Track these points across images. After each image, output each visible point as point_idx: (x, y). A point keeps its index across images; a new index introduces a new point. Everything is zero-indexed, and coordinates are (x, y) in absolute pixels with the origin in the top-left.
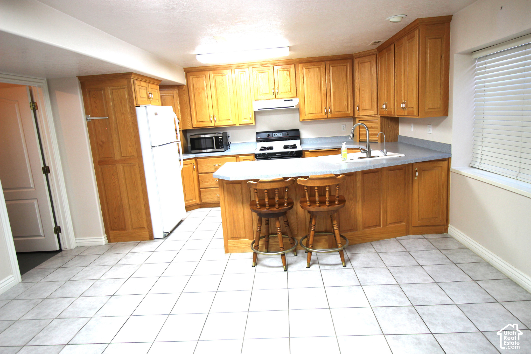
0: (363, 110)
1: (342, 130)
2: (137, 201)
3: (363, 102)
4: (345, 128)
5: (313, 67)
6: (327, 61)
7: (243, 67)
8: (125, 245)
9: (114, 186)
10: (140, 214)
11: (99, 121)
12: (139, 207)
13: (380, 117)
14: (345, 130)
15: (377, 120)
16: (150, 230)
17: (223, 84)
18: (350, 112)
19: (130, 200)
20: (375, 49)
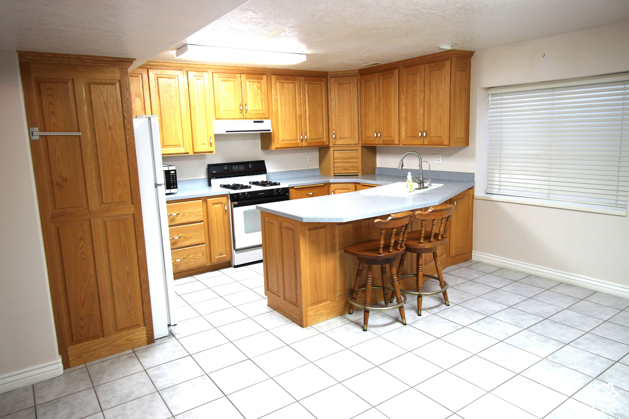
0: (340, 138)
1: (308, 162)
2: (128, 281)
3: (340, 130)
4: (311, 159)
5: (287, 81)
6: (302, 76)
7: (200, 70)
8: (112, 363)
9: (84, 258)
10: (132, 302)
11: (57, 139)
12: (131, 290)
13: (361, 146)
14: (311, 162)
15: (358, 150)
16: (150, 327)
17: (171, 91)
18: (325, 140)
19: (115, 280)
20: (357, 70)
